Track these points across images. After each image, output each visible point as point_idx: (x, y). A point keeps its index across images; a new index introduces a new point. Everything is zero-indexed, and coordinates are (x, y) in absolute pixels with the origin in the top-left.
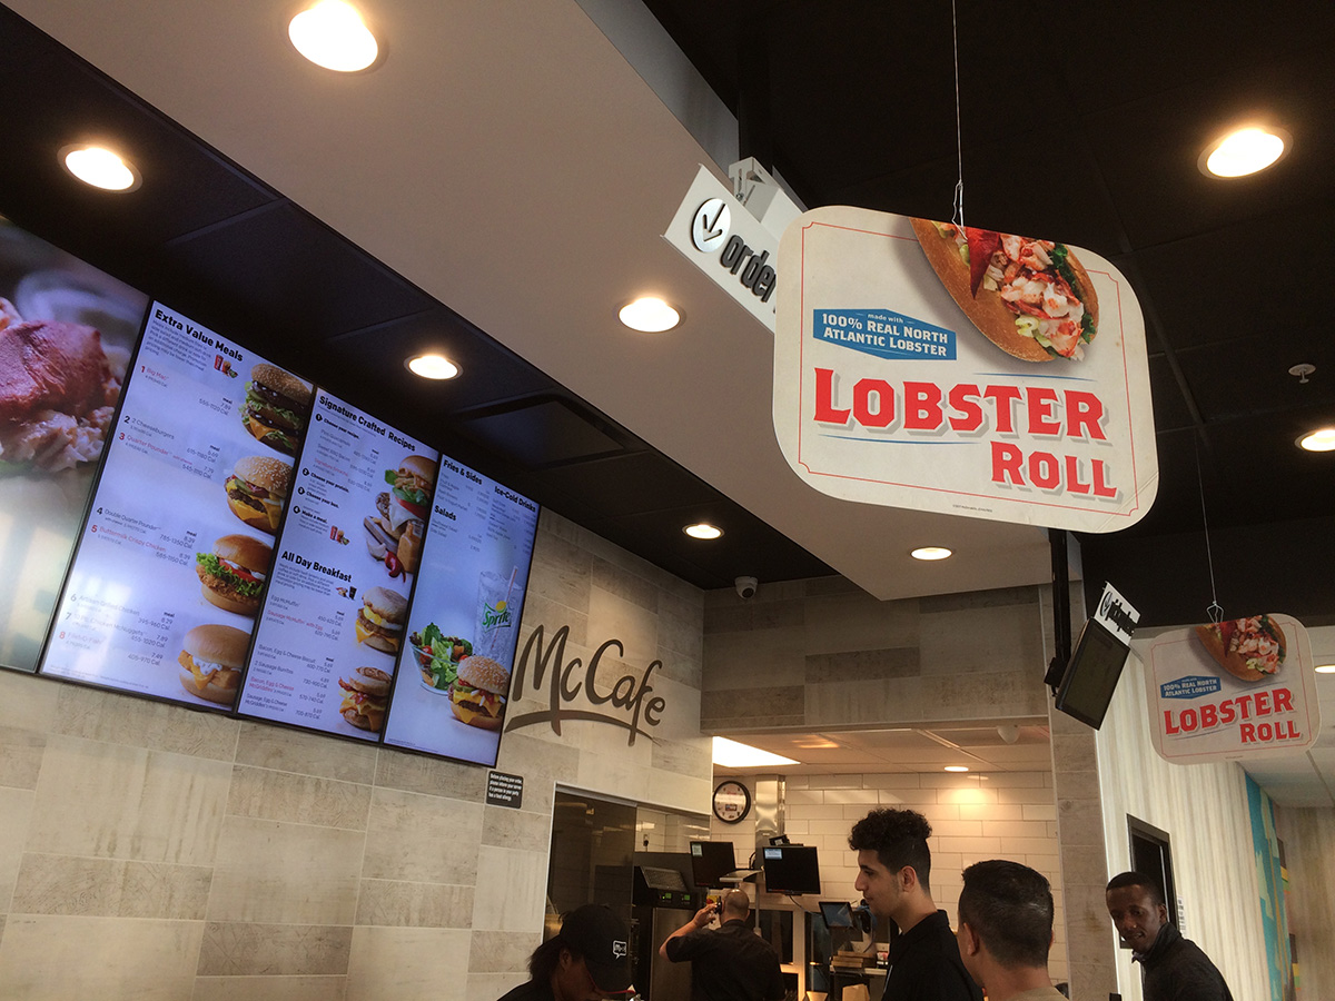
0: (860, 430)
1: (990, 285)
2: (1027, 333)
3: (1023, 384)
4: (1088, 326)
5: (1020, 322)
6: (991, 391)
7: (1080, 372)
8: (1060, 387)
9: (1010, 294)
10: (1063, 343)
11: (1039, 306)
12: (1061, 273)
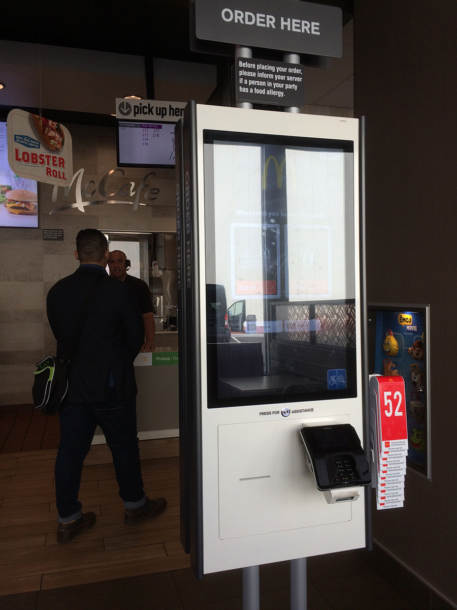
0: (24, 163)
1: (46, 132)
2: (52, 144)
3: (52, 155)
4: (63, 143)
5: (51, 141)
6: (46, 156)
7: (61, 153)
8: (58, 156)
9: (50, 135)
10: (58, 146)
11: (54, 137)
12: (59, 131)
